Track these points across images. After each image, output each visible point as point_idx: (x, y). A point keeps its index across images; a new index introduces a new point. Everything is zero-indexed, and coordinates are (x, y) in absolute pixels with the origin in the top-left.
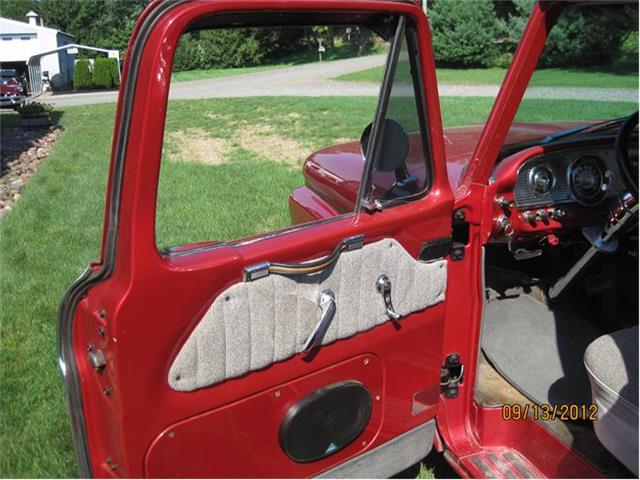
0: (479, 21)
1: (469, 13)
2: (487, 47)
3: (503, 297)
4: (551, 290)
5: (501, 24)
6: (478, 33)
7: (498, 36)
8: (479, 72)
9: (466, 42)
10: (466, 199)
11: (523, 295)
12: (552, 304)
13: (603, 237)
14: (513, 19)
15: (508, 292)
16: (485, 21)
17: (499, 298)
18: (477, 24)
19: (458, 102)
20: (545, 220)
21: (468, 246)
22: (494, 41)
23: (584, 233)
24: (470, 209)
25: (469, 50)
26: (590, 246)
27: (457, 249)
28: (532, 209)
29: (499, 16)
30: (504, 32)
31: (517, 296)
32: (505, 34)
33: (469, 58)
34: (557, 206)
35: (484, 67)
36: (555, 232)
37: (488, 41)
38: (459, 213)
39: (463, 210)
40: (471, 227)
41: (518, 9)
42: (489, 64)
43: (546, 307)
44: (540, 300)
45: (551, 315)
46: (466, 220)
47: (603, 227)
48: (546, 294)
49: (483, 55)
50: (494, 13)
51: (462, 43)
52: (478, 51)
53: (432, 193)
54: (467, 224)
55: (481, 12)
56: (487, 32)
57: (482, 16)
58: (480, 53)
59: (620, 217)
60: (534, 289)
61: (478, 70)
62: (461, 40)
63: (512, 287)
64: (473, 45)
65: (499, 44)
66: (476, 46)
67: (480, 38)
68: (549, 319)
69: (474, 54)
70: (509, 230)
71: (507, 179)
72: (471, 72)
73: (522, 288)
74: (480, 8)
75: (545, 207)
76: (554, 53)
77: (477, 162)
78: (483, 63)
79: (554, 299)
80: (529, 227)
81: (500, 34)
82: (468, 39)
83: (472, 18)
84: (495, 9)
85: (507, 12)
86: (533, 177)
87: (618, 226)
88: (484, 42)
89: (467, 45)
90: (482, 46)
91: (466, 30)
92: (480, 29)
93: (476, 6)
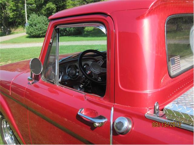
0: (43, 23)
1: (40, 21)
16: (45, 23)
18: (43, 24)
25: (41, 32)
33: (41, 35)
37: (46, 29)
51: (39, 30)
56: (46, 26)
57: (44, 22)
58: (45, 33)
64: (42, 31)
66: (43, 31)
67: (44, 28)
69: (43, 33)
74: (43, 19)
76: (66, 31)
82: (41, 29)
83: (41, 23)
89: (40, 31)
90: (45, 31)
91: (40, 26)
92: (44, 26)
93: (42, 19)
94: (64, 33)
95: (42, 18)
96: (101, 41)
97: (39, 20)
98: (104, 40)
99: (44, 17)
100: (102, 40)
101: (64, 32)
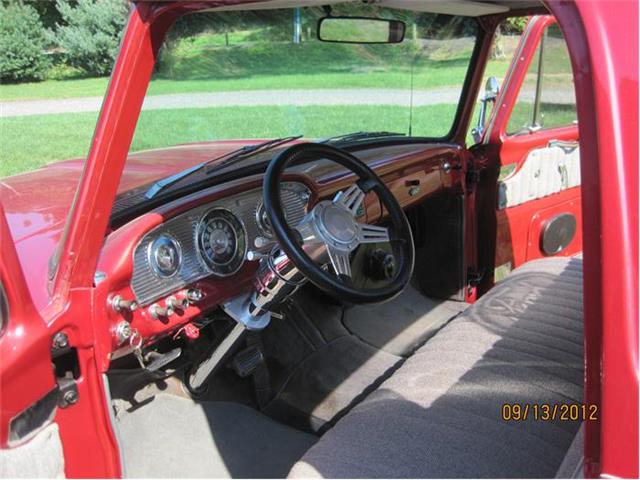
0: (24, 32)
1: (13, 24)
2: (36, 59)
3: (136, 405)
4: (192, 377)
5: (49, 35)
6: (25, 45)
7: (47, 47)
8: (32, 86)
9: (14, 55)
10: (65, 315)
11: (159, 395)
12: (197, 395)
13: (251, 311)
14: (61, 28)
15: (140, 396)
16: (31, 32)
17: (130, 410)
18: (23, 36)
19: (15, 122)
20: (178, 311)
21: (81, 380)
22: (44, 52)
23: (226, 310)
24: (74, 328)
25: (17, 64)
26: (236, 323)
27: (66, 390)
28: (160, 300)
29: (46, 26)
30: (53, 43)
31: (151, 399)
32: (54, 45)
33: (19, 72)
34: (191, 287)
35: (37, 80)
36: (193, 320)
37: (37, 53)
38: (58, 338)
39: (64, 332)
40: (81, 352)
41: (65, 18)
42: (42, 78)
43: (191, 401)
44: (181, 394)
45: (198, 410)
46: (71, 345)
47: (249, 300)
48: (187, 384)
49: (34, 69)
50: (41, 23)
51: (9, 56)
52: (29, 63)
53: (9, 334)
54: (74, 350)
55: (25, 22)
56: (35, 44)
57: (27, 27)
58: (31, 66)
59: (271, 286)
60: (171, 382)
61: (31, 84)
62: (8, 53)
63: (142, 388)
64: (21, 58)
65: (49, 56)
66: (26, 59)
67: (28, 50)
68: (196, 414)
69: (25, 67)
70: (136, 341)
71: (121, 271)
72: (23, 87)
73: (154, 385)
74: (23, 18)
75: (175, 292)
76: (105, 61)
77: (71, 258)
78: (36, 76)
79: (197, 389)
80: (160, 327)
81: (49, 45)
82: (15, 52)
83: (16, 30)
84: (40, 19)
85: (53, 23)
86: (152, 256)
87: (269, 298)
88: (34, 54)
89: (15, 58)
90: (31, 59)
91: (12, 43)
92: (26, 40)
93: (18, 16)
94: (99, 66)
95: (17, 12)
96: (237, 93)
97: (6, 20)
98: (244, 89)
99: (25, 7)
100: (238, 90)
101: (101, 61)
